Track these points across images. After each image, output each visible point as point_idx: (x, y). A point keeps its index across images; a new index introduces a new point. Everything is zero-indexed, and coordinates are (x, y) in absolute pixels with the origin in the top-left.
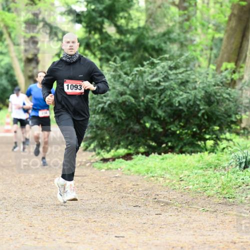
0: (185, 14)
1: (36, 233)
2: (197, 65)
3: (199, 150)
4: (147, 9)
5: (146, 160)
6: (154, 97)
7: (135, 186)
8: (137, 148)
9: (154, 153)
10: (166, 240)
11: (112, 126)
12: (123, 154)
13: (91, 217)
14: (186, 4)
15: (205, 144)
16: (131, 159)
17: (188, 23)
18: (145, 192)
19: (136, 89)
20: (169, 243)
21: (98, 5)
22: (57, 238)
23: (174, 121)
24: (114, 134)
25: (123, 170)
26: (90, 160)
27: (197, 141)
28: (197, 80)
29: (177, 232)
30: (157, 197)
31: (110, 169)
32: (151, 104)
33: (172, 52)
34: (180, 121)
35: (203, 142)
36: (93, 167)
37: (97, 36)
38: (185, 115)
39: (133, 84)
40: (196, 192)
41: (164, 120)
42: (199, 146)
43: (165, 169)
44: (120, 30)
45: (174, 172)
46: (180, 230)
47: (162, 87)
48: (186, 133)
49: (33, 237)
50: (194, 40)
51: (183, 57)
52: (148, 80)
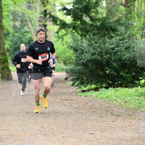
0: (128, 10)
1: (46, 132)
2: (135, 39)
3: (136, 86)
4: (107, 7)
5: (106, 91)
6: (111, 56)
7: (100, 106)
8: (101, 85)
9: (111, 87)
10: (118, 136)
11: (88, 73)
12: (94, 88)
13: (76, 123)
14: (129, 4)
15: (139, 82)
16: (98, 90)
17: (130, 15)
18: (106, 109)
19: (101, 51)
20: (119, 137)
21: (80, 5)
22: (57, 134)
23: (122, 69)
24: (89, 77)
25: (94, 96)
26: (75, 91)
27: (135, 80)
28: (135, 46)
29: (123, 131)
30: (113, 112)
31: (87, 96)
32: (109, 60)
33: (121, 31)
34: (126, 70)
35: (138, 81)
36: (77, 95)
37: (79, 22)
38: (128, 66)
39: (99, 49)
40: (134, 109)
41: (117, 69)
42: (136, 83)
43: (117, 96)
44: (92, 19)
45: (122, 98)
46: (125, 130)
47: (115, 51)
48: (129, 76)
49: (44, 134)
50: (134, 24)
51: (127, 34)
52: (108, 47)
